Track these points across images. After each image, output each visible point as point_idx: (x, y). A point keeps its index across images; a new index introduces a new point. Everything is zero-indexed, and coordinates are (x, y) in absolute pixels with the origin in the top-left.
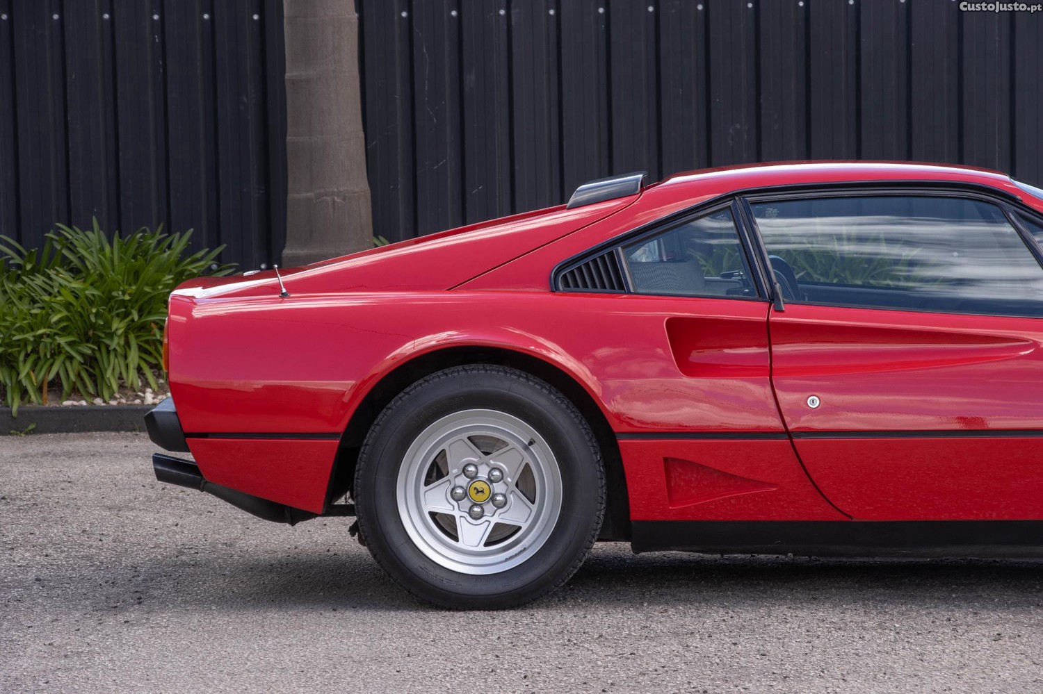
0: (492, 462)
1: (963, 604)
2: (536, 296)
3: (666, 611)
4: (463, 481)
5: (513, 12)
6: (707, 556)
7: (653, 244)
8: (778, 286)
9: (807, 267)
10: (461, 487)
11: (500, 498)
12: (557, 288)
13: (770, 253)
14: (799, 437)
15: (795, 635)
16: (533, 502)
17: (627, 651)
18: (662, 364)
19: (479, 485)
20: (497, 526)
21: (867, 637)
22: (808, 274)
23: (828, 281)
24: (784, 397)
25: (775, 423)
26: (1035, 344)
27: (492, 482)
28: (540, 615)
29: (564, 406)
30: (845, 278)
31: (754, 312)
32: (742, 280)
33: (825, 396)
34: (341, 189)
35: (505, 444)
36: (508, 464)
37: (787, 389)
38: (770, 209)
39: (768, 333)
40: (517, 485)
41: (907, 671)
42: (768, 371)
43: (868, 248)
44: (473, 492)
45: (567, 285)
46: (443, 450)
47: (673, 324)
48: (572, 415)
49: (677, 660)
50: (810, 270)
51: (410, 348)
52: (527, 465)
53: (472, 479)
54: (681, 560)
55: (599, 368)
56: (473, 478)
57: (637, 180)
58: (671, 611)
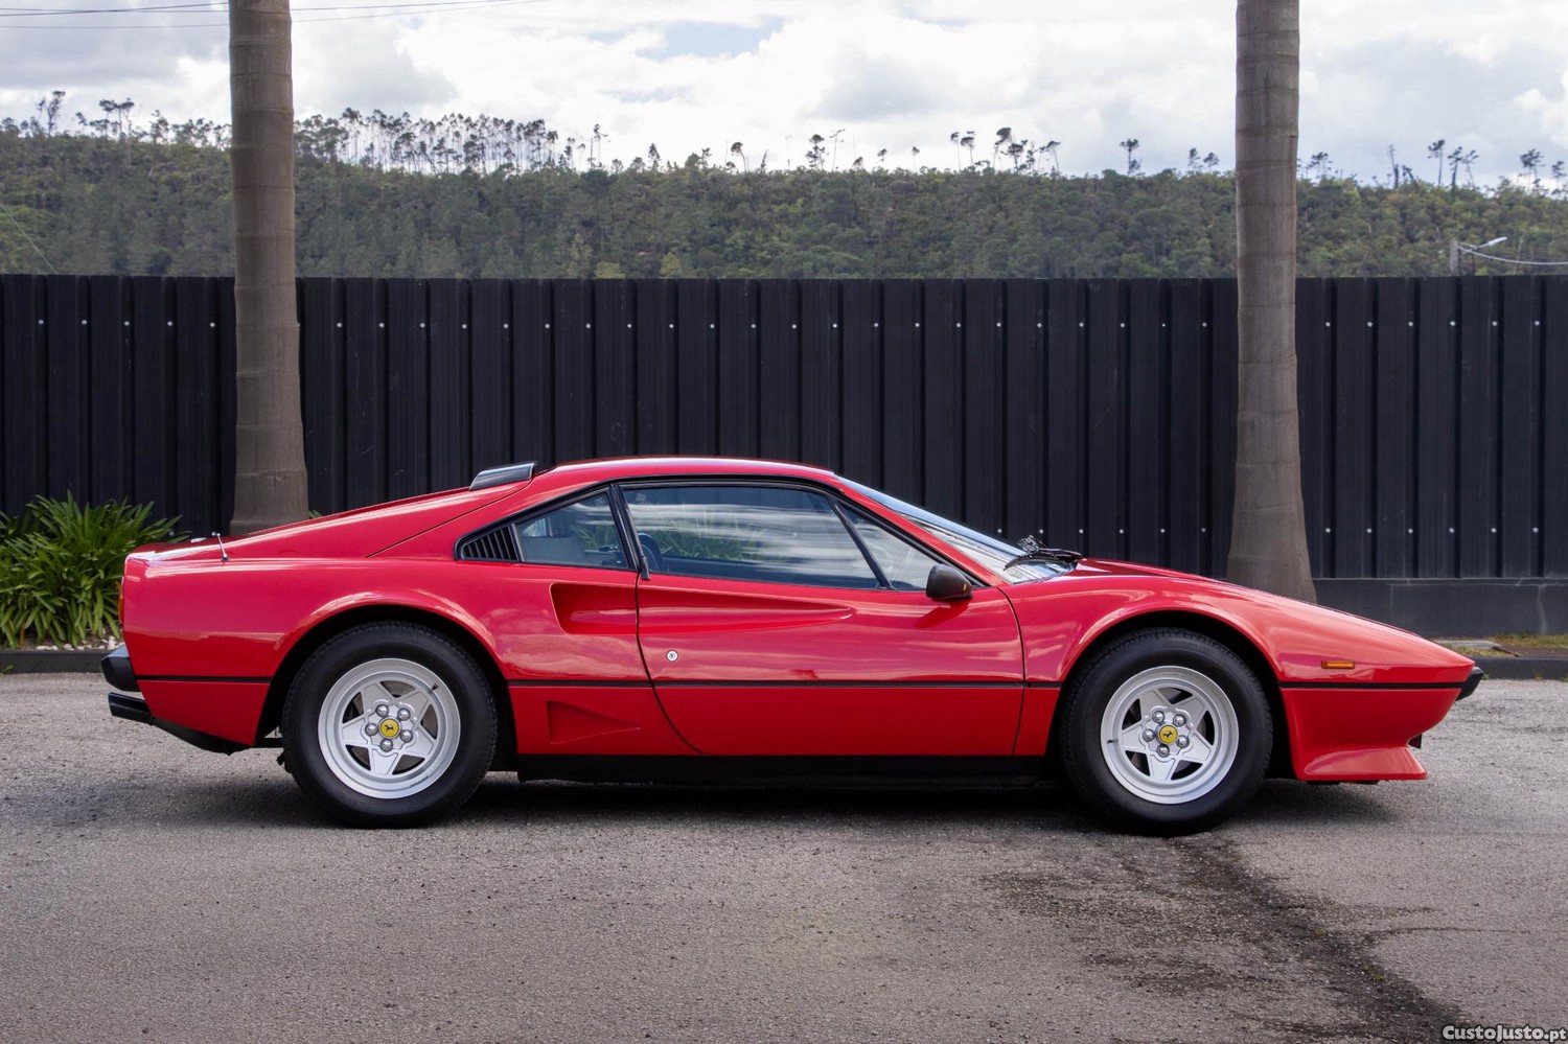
0: (401, 703)
1: (791, 824)
2: (441, 564)
3: (545, 830)
4: (376, 719)
5: (432, 325)
6: (583, 784)
7: (542, 522)
8: (645, 559)
9: (674, 542)
10: (374, 724)
11: (407, 734)
12: (459, 557)
13: (638, 532)
14: (660, 685)
15: (652, 851)
16: (435, 738)
17: (511, 864)
18: (548, 623)
19: (389, 723)
20: (404, 757)
21: (711, 851)
22: (674, 548)
23: (691, 555)
24: (647, 651)
25: (640, 673)
26: (853, 611)
27: (400, 720)
28: (439, 833)
29: (463, 657)
30: (705, 552)
31: (625, 580)
32: (617, 553)
33: (682, 651)
34: (282, 470)
35: (412, 688)
36: (414, 705)
37: (652, 645)
38: (640, 496)
39: (636, 598)
40: (422, 723)
41: (742, 880)
42: (635, 630)
43: (722, 532)
44: (384, 729)
45: (468, 554)
46: (359, 693)
47: (556, 588)
48: (470, 665)
49: (552, 871)
50: (677, 546)
51: (333, 606)
52: (431, 706)
53: (383, 717)
54: (561, 787)
55: (495, 625)
56: (385, 716)
57: (529, 468)
58: (550, 830)
